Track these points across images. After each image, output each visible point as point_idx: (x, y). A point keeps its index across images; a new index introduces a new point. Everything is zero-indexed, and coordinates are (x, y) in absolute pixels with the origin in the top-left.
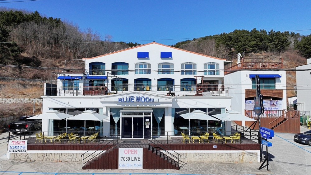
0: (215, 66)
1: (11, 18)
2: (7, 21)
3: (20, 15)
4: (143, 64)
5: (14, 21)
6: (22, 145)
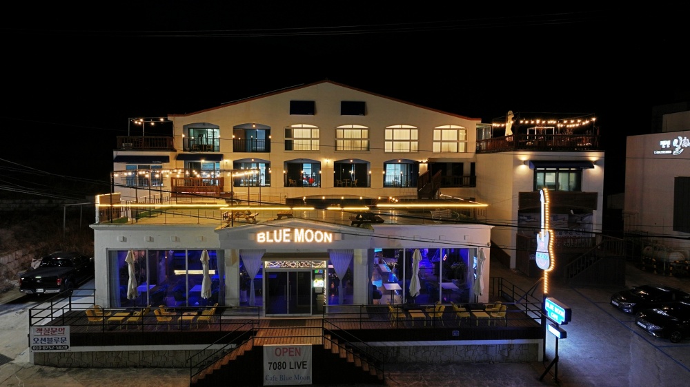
6: (60, 337)
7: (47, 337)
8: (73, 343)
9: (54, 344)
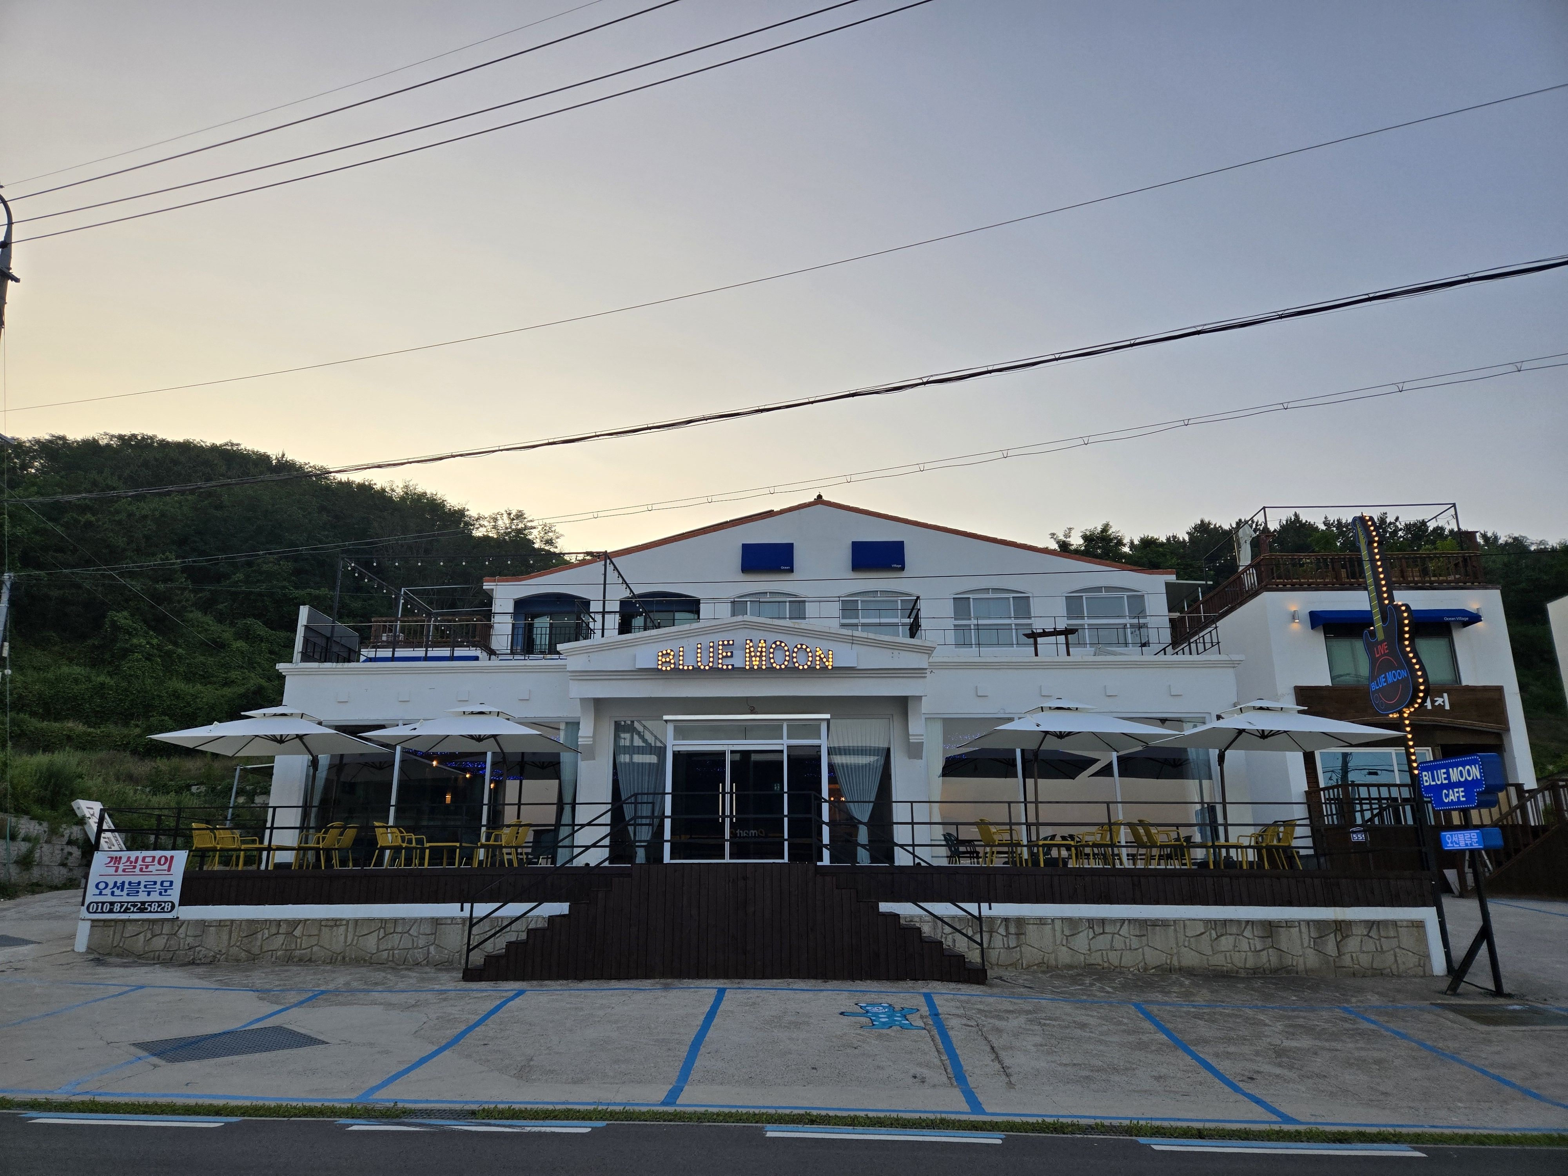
6: (159, 880)
7: (127, 879)
8: (186, 899)
9: (142, 897)
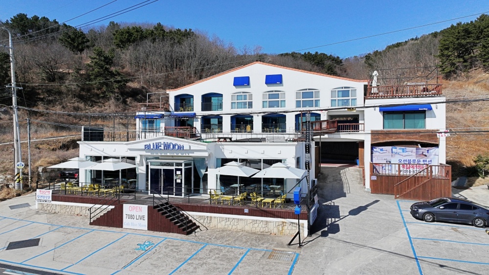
0: (350, 92)
1: (125, 38)
2: (121, 41)
3: (137, 31)
4: (242, 94)
5: (129, 41)
6: (48, 196)
9: (46, 199)
